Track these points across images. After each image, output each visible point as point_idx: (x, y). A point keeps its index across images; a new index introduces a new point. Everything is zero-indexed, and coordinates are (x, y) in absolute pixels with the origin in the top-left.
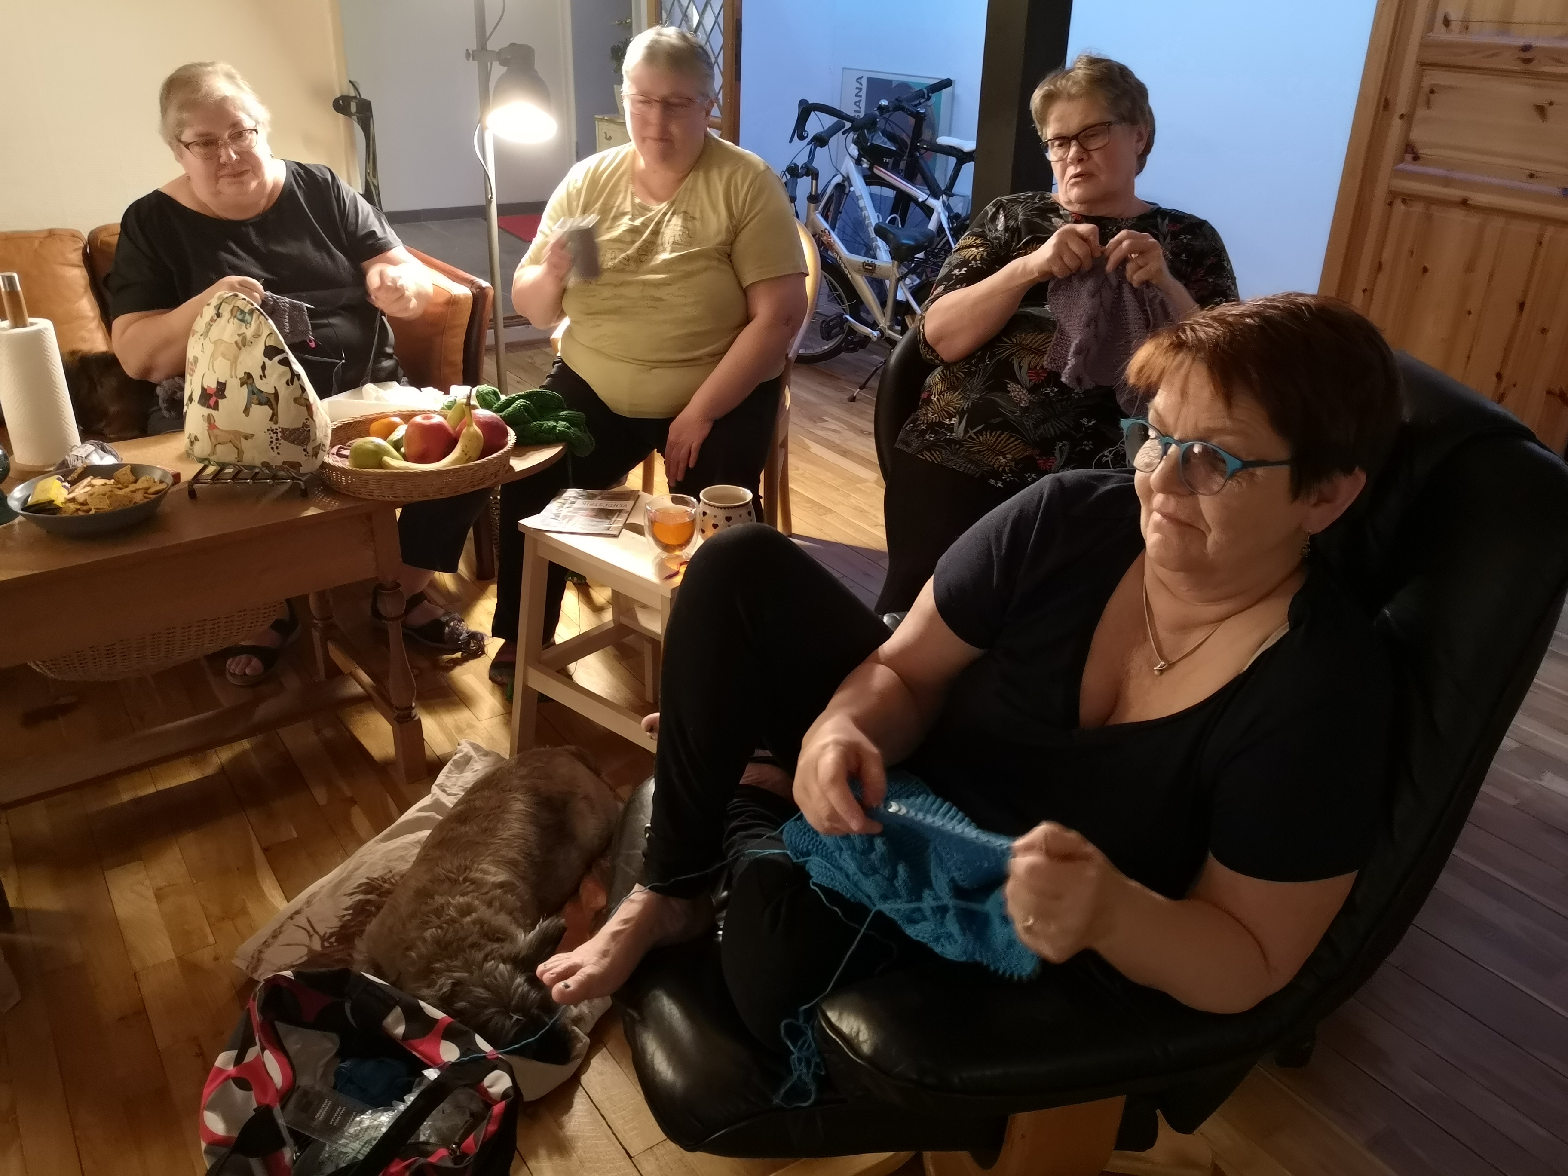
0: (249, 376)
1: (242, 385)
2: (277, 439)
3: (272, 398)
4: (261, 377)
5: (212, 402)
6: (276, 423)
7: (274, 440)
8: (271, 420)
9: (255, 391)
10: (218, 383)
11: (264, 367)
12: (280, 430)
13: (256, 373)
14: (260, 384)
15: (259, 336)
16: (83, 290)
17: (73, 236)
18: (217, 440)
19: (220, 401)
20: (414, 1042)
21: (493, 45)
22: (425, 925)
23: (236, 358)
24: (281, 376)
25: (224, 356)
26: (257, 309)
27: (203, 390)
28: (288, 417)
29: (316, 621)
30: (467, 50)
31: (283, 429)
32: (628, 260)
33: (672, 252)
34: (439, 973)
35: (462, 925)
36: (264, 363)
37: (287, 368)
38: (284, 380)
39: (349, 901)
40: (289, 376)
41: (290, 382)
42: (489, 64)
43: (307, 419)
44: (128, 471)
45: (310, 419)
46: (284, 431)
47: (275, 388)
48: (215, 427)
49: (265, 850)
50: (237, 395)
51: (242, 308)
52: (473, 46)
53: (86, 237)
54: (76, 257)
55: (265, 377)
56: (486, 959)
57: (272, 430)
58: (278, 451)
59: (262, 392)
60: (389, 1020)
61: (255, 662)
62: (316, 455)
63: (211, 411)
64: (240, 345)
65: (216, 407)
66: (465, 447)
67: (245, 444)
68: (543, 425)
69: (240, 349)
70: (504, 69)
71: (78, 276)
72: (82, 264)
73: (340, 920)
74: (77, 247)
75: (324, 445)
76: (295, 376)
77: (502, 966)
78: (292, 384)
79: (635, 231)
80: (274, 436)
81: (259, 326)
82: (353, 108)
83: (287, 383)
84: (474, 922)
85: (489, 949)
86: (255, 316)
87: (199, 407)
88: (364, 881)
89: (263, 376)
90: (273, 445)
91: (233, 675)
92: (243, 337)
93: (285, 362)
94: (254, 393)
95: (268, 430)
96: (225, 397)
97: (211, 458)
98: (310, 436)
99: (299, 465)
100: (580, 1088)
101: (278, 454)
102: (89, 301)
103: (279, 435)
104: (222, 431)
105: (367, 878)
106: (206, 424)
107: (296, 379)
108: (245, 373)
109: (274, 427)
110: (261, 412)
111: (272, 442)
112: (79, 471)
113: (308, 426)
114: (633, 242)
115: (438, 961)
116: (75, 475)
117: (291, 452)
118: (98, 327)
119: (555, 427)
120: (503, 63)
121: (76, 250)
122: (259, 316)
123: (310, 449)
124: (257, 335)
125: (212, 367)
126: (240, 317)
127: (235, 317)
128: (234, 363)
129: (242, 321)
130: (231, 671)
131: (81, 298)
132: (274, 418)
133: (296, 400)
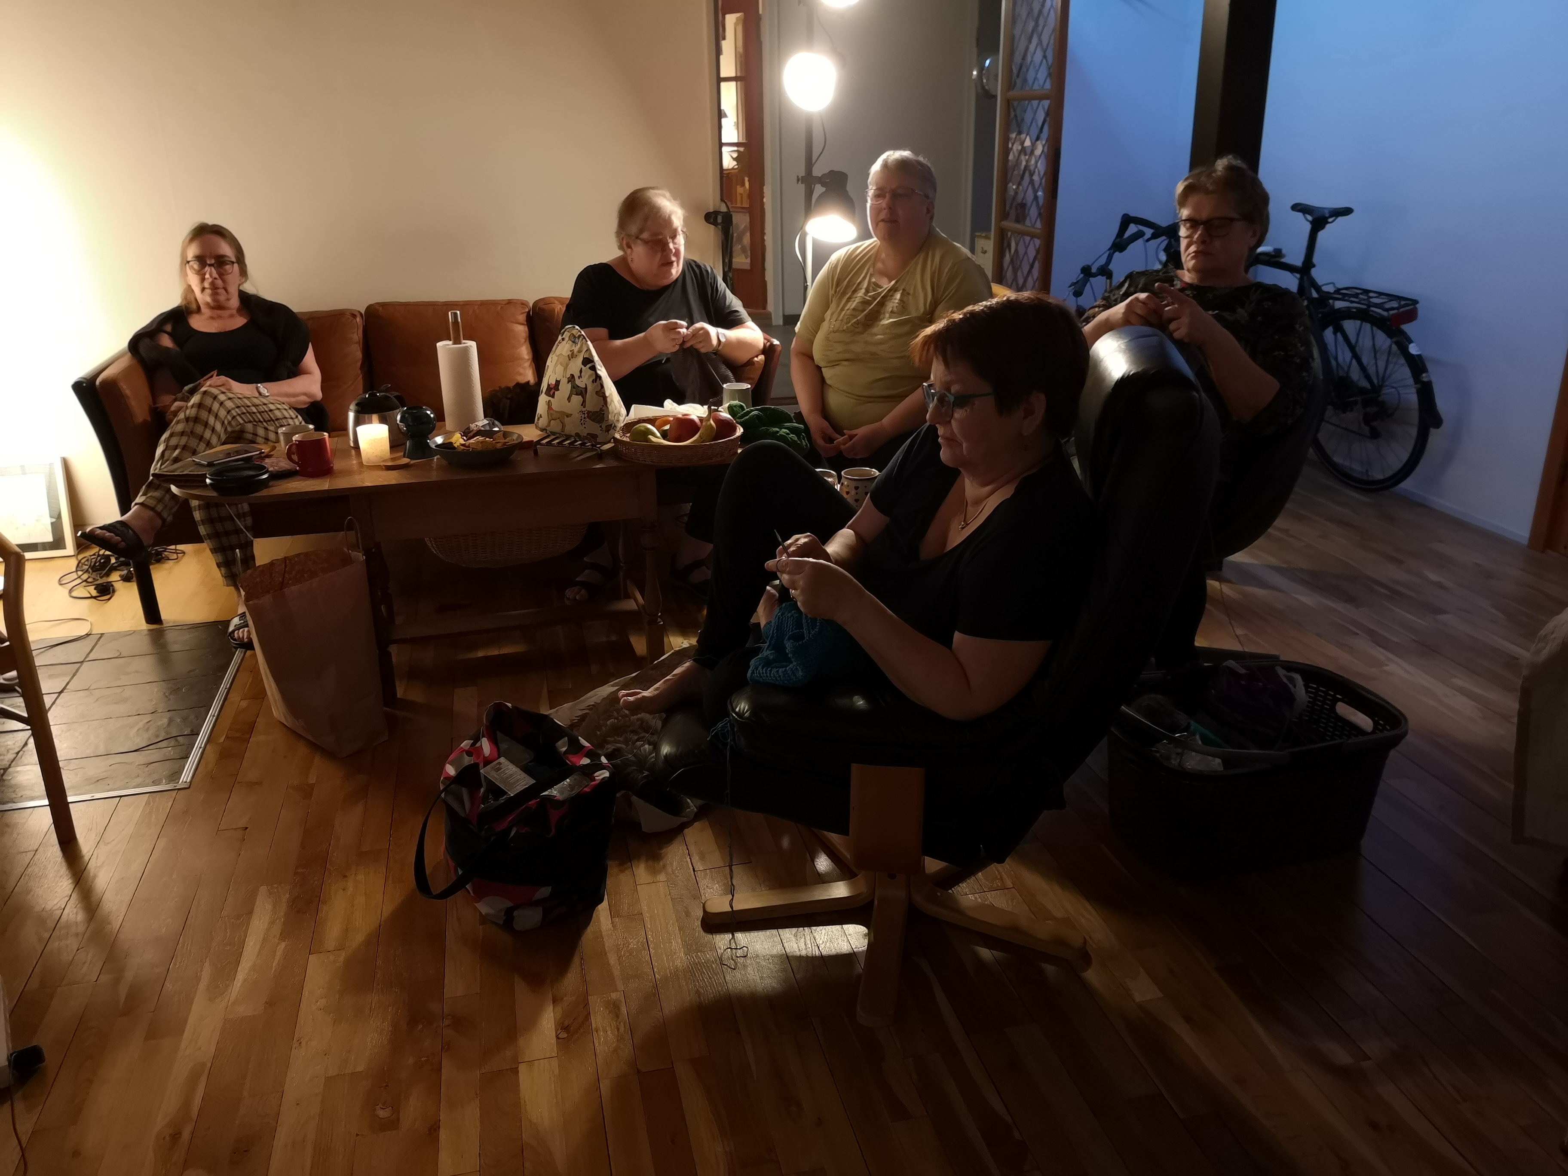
0: (572, 376)
1: (568, 383)
2: (585, 418)
3: (583, 390)
4: (579, 377)
5: (551, 393)
6: (584, 407)
7: (583, 418)
8: (582, 405)
9: (575, 386)
10: (556, 380)
11: (581, 371)
12: (586, 412)
13: (576, 375)
14: (578, 382)
15: (581, 351)
16: (524, 340)
17: (523, 304)
18: (551, 417)
19: (556, 392)
20: (570, 756)
21: (817, 171)
22: (610, 717)
23: (567, 365)
24: (590, 376)
25: (561, 364)
26: (583, 335)
27: (549, 385)
28: (592, 404)
29: (622, 565)
30: (798, 176)
31: (588, 411)
32: (858, 324)
33: (890, 318)
34: (608, 743)
35: (630, 719)
36: (582, 368)
37: (593, 372)
38: (591, 380)
39: (580, 713)
40: (594, 377)
41: (594, 381)
42: (813, 186)
43: (603, 406)
44: (502, 434)
45: (605, 406)
46: (589, 412)
47: (586, 384)
48: (552, 409)
49: (549, 692)
50: (565, 388)
51: (575, 334)
52: (802, 173)
53: (531, 305)
54: (522, 318)
55: (581, 377)
56: (638, 740)
57: (582, 412)
58: (585, 426)
59: (579, 387)
60: (560, 743)
61: (583, 592)
62: (608, 431)
63: (550, 398)
64: (570, 357)
65: (553, 396)
66: (702, 434)
67: (567, 420)
68: (769, 430)
69: (570, 360)
70: (824, 189)
71: (521, 330)
72: (526, 323)
73: (571, 722)
74: (524, 311)
75: (615, 426)
76: (598, 377)
77: (647, 746)
78: (596, 382)
79: (865, 303)
80: (583, 416)
81: (581, 346)
82: (720, 220)
83: (593, 382)
84: (638, 720)
85: (642, 735)
86: (580, 339)
87: (545, 395)
88: (593, 703)
89: (580, 377)
90: (582, 422)
91: (568, 599)
92: (572, 351)
93: (593, 368)
94: (574, 388)
95: (580, 412)
96: (558, 390)
97: (547, 428)
98: (604, 417)
99: (596, 436)
100: (682, 834)
101: (585, 428)
102: (527, 348)
103: (586, 415)
104: (555, 411)
105: (595, 703)
106: (547, 407)
107: (598, 379)
108: (571, 374)
109: (584, 409)
110: (577, 399)
111: (581, 420)
112: (474, 432)
113: (603, 411)
114: (863, 311)
115: (610, 737)
116: (471, 434)
117: (592, 427)
118: (530, 366)
119: (778, 432)
120: (823, 184)
121: (522, 313)
122: (583, 339)
123: (604, 426)
124: (580, 351)
125: (554, 372)
126: (573, 340)
127: (571, 340)
128: (565, 369)
129: (574, 342)
130: (568, 596)
131: (522, 346)
132: (583, 404)
133: (597, 393)
